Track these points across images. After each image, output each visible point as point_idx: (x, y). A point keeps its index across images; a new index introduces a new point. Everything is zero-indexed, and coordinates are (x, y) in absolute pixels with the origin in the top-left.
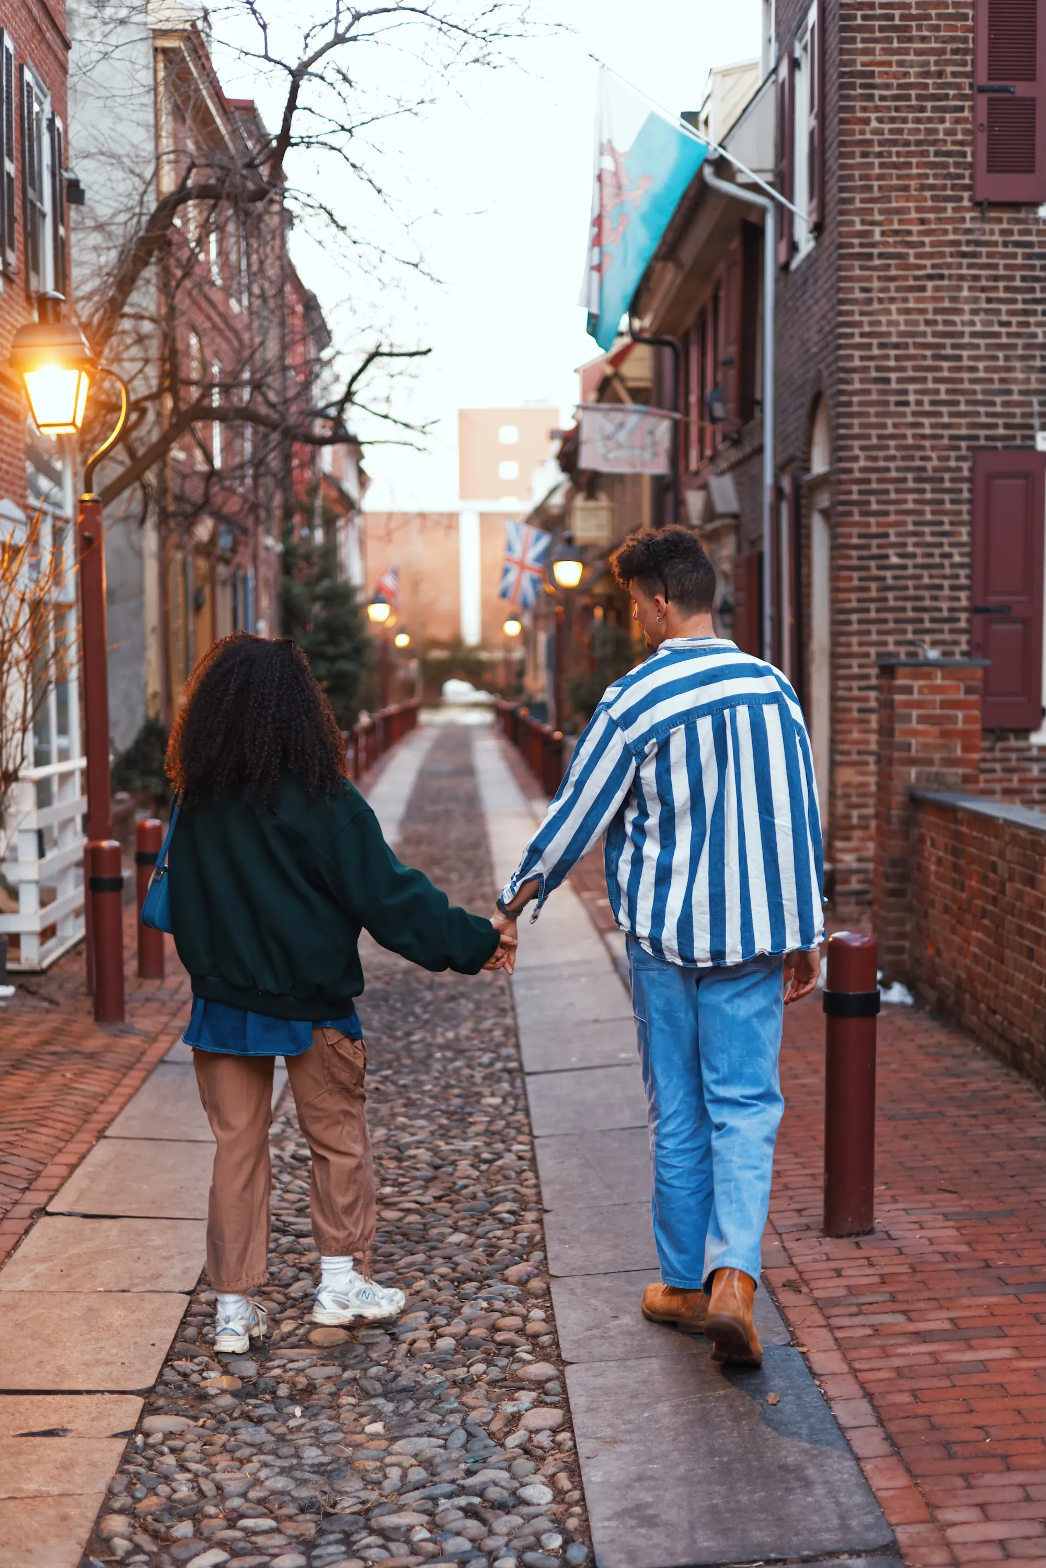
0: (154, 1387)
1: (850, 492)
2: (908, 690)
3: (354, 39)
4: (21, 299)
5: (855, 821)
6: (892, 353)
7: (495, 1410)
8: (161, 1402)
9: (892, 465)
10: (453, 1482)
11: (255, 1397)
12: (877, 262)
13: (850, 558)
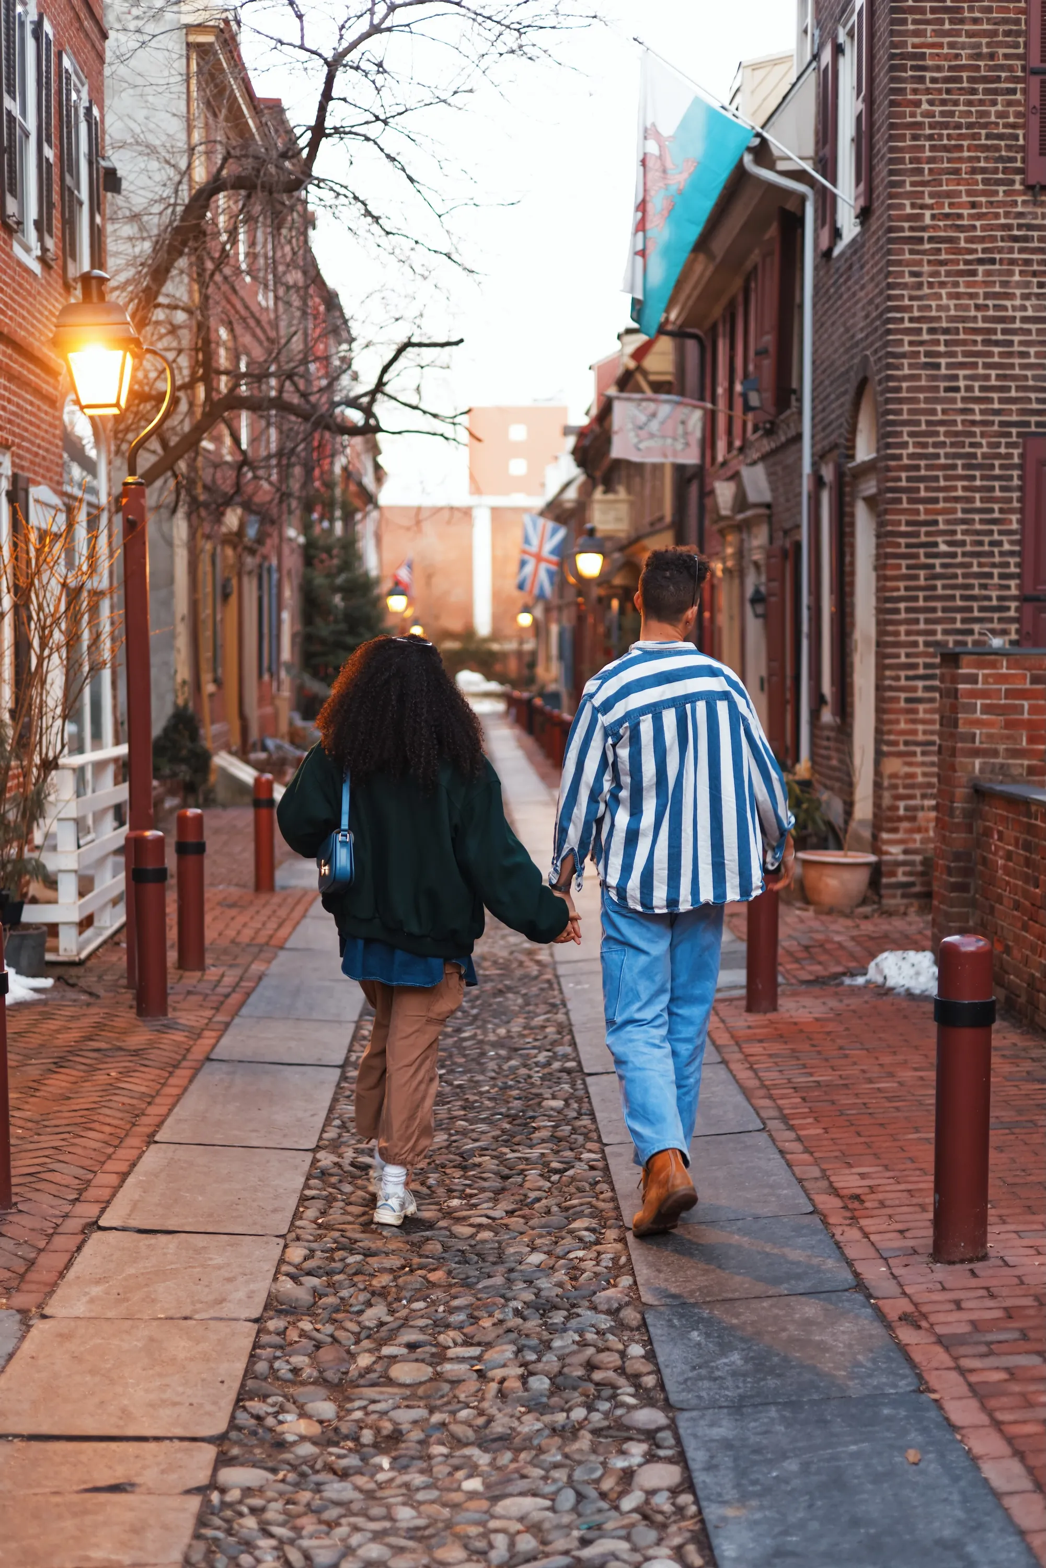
0: (227, 1432)
1: (899, 479)
2: (973, 679)
3: (389, 29)
4: (59, 286)
5: (901, 812)
6: (942, 338)
7: (604, 1464)
8: (235, 1451)
9: (941, 451)
10: (566, 1553)
11: (336, 1444)
12: (927, 246)
13: (898, 545)
